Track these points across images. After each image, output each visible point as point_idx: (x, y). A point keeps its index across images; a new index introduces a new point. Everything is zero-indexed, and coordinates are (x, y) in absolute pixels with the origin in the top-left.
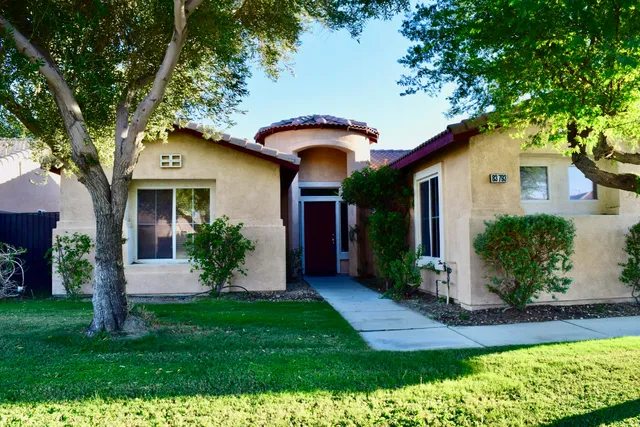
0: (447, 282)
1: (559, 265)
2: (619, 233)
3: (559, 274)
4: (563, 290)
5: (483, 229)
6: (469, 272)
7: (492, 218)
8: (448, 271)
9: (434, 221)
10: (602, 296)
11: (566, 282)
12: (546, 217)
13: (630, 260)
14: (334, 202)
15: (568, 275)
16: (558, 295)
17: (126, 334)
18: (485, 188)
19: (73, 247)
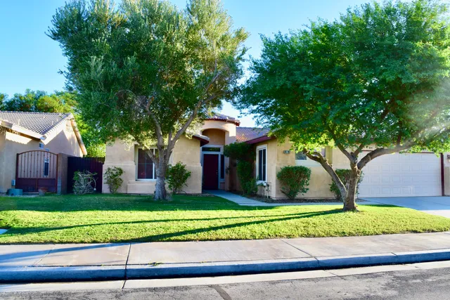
0: (268, 190)
1: (305, 183)
3: (305, 186)
4: (306, 192)
6: (275, 186)
8: (268, 185)
9: (264, 166)
14: (218, 155)
15: (308, 187)
16: (304, 194)
18: (282, 155)
19: (114, 172)
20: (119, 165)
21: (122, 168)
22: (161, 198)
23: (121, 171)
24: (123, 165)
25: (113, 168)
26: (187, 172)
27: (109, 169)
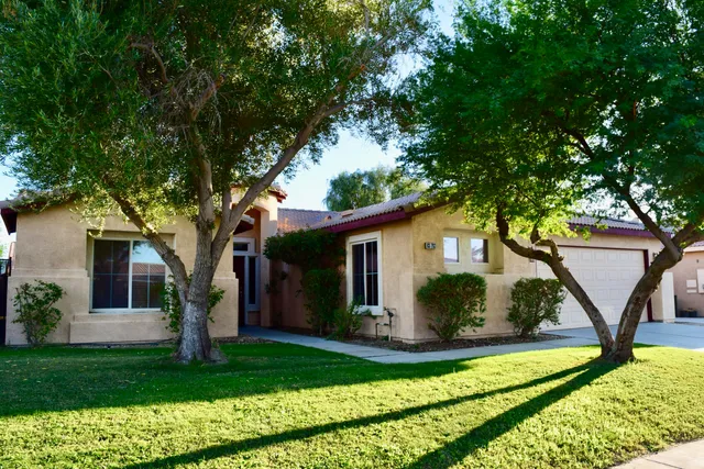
0: (390, 325)
1: (477, 308)
2: (504, 287)
3: (478, 315)
4: (481, 325)
5: (424, 282)
6: (412, 315)
7: (434, 276)
8: (391, 315)
9: (369, 277)
10: (494, 332)
11: (482, 320)
12: (471, 275)
13: (514, 306)
14: (243, 257)
15: (483, 315)
16: (477, 329)
17: (214, 361)
18: (421, 253)
19: (40, 295)
20: (49, 277)
21: (58, 284)
22: (199, 358)
23: (57, 292)
24: (58, 276)
25: (35, 284)
26: (216, 289)
27: (26, 287)
